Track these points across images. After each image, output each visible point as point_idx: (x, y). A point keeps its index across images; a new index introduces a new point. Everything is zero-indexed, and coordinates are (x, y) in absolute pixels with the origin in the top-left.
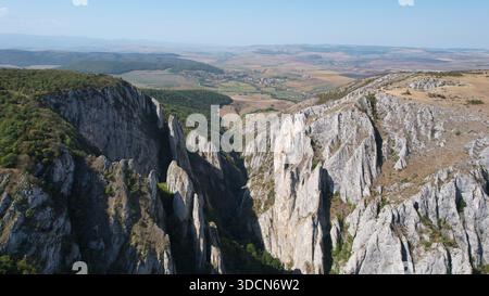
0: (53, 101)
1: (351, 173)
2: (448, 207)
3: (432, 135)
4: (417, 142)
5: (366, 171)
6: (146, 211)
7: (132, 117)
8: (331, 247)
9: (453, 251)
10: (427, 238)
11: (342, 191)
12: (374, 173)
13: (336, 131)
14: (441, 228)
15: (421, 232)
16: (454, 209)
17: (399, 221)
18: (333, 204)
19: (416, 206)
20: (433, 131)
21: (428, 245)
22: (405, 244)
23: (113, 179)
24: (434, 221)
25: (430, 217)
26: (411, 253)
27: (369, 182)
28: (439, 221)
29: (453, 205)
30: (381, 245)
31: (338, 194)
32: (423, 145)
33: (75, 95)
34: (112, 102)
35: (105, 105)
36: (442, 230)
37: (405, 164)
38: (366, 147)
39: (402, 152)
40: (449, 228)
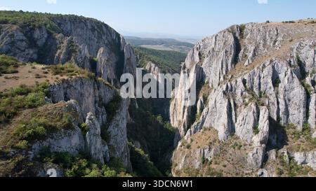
0: (58, 21)
1: (216, 68)
2: (267, 83)
3: (274, 44)
4: (263, 49)
5: (224, 66)
6: (74, 58)
7: (101, 37)
8: (196, 113)
9: (261, 107)
10: (247, 100)
11: (210, 81)
12: (229, 68)
13: (213, 46)
14: (261, 97)
15: (245, 98)
16: (270, 84)
17: (231, 90)
18: (203, 88)
19: (244, 82)
20: (275, 42)
21: (246, 105)
22: (232, 103)
23: (63, 43)
24: (256, 92)
25: (254, 89)
26: (235, 110)
27: (224, 73)
28: (260, 93)
29: (270, 81)
30: (217, 104)
31: (208, 83)
32: (266, 50)
33: (69, 20)
34: (90, 27)
35: (85, 28)
36: (262, 99)
37: (250, 62)
38: (226, 52)
39: (250, 55)
40: (266, 97)
